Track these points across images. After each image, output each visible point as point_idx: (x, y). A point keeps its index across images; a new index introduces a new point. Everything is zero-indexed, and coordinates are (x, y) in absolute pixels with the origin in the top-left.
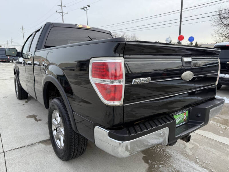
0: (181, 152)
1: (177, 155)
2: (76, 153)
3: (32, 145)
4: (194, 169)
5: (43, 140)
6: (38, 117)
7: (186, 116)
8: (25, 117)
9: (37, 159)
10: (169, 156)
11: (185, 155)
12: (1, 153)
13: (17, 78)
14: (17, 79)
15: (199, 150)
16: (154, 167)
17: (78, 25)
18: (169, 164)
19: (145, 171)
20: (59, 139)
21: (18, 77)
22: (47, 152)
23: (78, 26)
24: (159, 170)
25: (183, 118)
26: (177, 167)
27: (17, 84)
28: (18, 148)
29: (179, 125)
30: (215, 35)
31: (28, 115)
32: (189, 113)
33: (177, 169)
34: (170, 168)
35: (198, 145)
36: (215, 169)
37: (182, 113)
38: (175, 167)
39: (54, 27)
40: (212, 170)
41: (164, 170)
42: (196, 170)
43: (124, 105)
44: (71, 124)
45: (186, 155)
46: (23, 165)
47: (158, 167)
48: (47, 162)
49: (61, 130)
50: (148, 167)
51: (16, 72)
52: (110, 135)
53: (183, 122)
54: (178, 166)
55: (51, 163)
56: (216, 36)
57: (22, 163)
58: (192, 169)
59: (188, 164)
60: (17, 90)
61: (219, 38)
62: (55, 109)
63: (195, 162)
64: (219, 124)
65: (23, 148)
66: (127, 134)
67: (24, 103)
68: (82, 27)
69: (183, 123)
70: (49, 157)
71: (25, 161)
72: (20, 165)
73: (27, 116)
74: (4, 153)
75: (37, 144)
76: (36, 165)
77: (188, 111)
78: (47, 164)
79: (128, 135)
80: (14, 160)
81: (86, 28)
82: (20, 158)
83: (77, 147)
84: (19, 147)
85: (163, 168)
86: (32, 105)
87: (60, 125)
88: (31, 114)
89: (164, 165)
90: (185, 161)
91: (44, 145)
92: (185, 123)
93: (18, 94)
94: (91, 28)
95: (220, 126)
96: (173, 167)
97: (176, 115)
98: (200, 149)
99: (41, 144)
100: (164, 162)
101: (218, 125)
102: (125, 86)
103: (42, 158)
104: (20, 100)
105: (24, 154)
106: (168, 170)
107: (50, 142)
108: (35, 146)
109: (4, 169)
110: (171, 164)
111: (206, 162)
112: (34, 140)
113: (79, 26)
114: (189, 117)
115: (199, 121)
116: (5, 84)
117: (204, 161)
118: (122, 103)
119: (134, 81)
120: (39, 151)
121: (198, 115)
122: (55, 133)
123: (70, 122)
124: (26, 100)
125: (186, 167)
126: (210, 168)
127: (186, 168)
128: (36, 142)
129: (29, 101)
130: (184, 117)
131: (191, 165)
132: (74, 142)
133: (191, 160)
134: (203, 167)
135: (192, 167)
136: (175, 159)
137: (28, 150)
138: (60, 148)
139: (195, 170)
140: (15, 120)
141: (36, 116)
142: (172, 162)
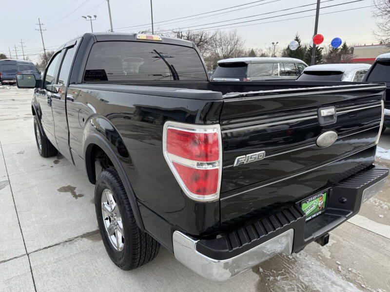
0: (312, 253)
1: (306, 258)
2: (143, 259)
3: (70, 240)
4: (333, 283)
5: (88, 231)
6: (76, 189)
7: (322, 202)
8: (57, 191)
9: (81, 267)
10: (293, 260)
11: (319, 258)
12: (24, 255)
13: (37, 121)
14: (38, 124)
15: (343, 249)
16: (269, 280)
17: (138, 35)
18: (293, 274)
19: (254, 287)
20: (114, 234)
21: (40, 121)
22: (95, 254)
23: (138, 38)
24: (277, 286)
25: (318, 206)
26: (305, 280)
27: (38, 131)
28: (49, 247)
29: (310, 218)
30: (378, 34)
31: (61, 187)
32: (328, 196)
33: (306, 283)
34: (294, 281)
35: (341, 239)
36: (367, 283)
37: (317, 198)
38: (302, 280)
39: (98, 42)
40: (363, 286)
41: (285, 286)
42: (336, 285)
43: (221, 199)
44: (134, 217)
45: (321, 258)
46: (60, 277)
47: (275, 279)
48: (97, 272)
49: (118, 222)
50: (259, 280)
51: (37, 112)
52: (199, 248)
53: (318, 212)
54: (307, 278)
55: (104, 273)
56: (380, 34)
57: (58, 273)
58: (330, 283)
59: (324, 275)
60: (39, 141)
61: (386, 38)
62: (106, 188)
63: (334, 270)
64: (379, 201)
65: (57, 246)
66: (226, 249)
67: (53, 164)
68: (145, 38)
69: (317, 214)
70: (100, 263)
71: (61, 269)
72: (55, 277)
73: (58, 188)
74: (28, 255)
75: (78, 240)
76: (80, 276)
77: (325, 194)
78: (97, 274)
79: (228, 250)
80: (45, 269)
81: (153, 40)
82: (53, 265)
83: (144, 251)
84: (51, 244)
85: (283, 282)
86: (65, 167)
87: (116, 214)
88: (65, 184)
89: (285, 276)
90: (319, 269)
91: (90, 241)
92: (320, 213)
93: (41, 148)
94: (161, 39)
95: (379, 205)
96: (298, 279)
97: (306, 203)
98: (344, 247)
99: (84, 239)
100: (285, 271)
101: (376, 203)
102: (223, 170)
103: (89, 264)
104: (45, 159)
105: (60, 256)
106: (291, 285)
107: (99, 235)
108: (75, 243)
109: (30, 283)
110: (296, 275)
111: (354, 271)
112: (73, 231)
113: (140, 38)
114: (328, 203)
115: (344, 209)
116: (18, 127)
117: (350, 269)
118: (218, 197)
119: (238, 161)
120: (83, 252)
121: (343, 200)
122: (107, 224)
123: (133, 213)
124: (55, 159)
125: (321, 280)
126: (360, 282)
127: (321, 282)
128: (76, 236)
129: (60, 160)
130: (319, 204)
131: (328, 275)
132: (139, 244)
133: (329, 267)
134: (348, 280)
135: (330, 280)
136: (303, 266)
137: (64, 251)
138: (116, 249)
139: (334, 286)
140: (40, 195)
141: (74, 188)
142: (297, 272)
